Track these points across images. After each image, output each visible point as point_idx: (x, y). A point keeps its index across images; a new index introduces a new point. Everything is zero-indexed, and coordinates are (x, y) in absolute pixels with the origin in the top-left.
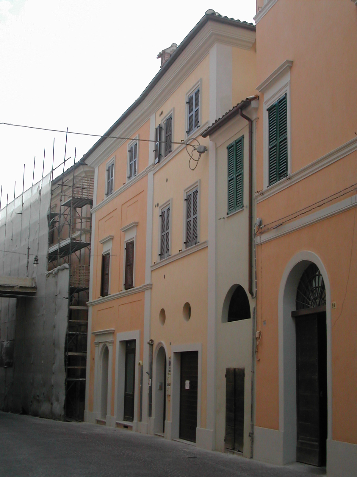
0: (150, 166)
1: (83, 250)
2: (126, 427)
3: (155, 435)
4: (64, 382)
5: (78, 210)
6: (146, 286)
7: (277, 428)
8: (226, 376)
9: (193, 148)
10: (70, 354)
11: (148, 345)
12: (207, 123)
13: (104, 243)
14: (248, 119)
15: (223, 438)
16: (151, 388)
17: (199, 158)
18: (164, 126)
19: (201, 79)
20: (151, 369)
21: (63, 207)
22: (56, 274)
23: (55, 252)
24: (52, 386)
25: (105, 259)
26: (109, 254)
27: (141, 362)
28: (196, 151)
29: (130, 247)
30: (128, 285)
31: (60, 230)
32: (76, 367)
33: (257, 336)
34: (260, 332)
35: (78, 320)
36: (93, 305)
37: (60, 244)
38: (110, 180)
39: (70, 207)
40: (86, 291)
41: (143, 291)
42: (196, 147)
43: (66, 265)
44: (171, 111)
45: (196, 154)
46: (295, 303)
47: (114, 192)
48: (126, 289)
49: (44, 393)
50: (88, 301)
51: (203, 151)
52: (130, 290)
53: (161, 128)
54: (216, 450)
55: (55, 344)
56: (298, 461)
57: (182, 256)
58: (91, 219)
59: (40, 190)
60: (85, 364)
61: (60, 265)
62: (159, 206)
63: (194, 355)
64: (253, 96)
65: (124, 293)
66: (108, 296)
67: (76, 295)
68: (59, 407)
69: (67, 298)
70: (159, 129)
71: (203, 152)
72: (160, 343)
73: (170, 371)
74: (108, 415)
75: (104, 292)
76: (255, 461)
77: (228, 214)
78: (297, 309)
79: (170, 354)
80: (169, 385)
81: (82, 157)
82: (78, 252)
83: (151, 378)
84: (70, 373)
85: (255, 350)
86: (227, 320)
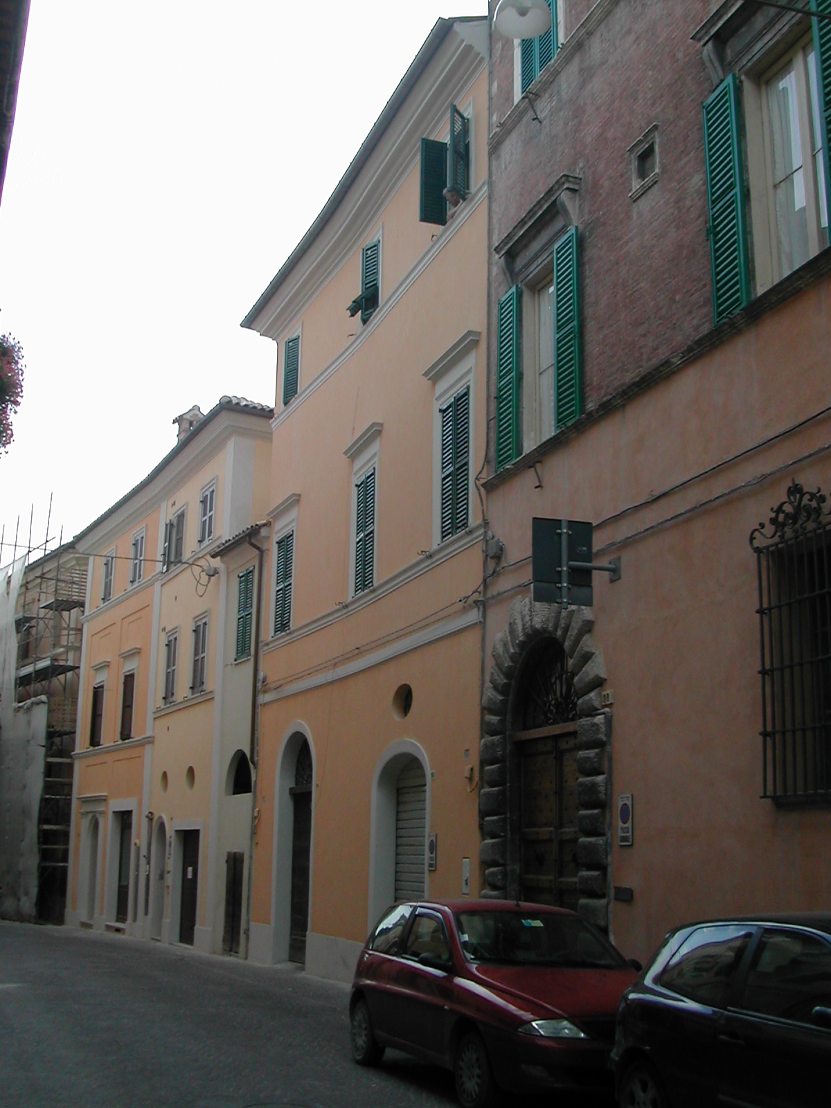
0: (157, 574)
1: (69, 674)
2: (118, 930)
3: (153, 939)
4: (36, 867)
5: (65, 614)
6: (146, 738)
7: (269, 924)
8: (227, 861)
9: (201, 569)
10: (46, 827)
11: (147, 819)
12: (219, 537)
13: (99, 668)
14: (258, 548)
15: (221, 939)
16: (148, 876)
17: (208, 582)
18: (175, 524)
19: (217, 476)
20: (149, 851)
21: (43, 610)
22: (29, 709)
23: (28, 676)
24: (20, 873)
25: (98, 693)
26: (102, 687)
27: (137, 841)
28: (204, 573)
29: (129, 680)
30: (125, 734)
31: (38, 640)
32: (54, 847)
33: (256, 815)
34: (259, 811)
35: (60, 778)
36: (80, 758)
37: (35, 665)
38: (108, 580)
39: (52, 610)
40: (71, 735)
41: (143, 745)
42: (205, 568)
43: (44, 698)
44: (183, 506)
45: (204, 578)
46: (294, 778)
47: (113, 597)
48: (123, 739)
49: (8, 884)
50: (74, 751)
51: (213, 573)
52: (127, 741)
53: (172, 525)
54: (214, 953)
55: (25, 812)
56: (290, 960)
57: (187, 706)
58: (81, 630)
59: (10, 577)
60: (67, 842)
61: (35, 697)
62: (167, 631)
63: (195, 833)
64: (264, 522)
65: (120, 745)
66: (99, 747)
67: (57, 740)
68: (28, 903)
69: (43, 746)
70: (170, 526)
71: (213, 575)
72: (160, 818)
73: (170, 854)
74: (96, 915)
75: (94, 740)
76: (249, 962)
77: (236, 660)
78: (296, 785)
79: (170, 832)
80: (169, 872)
81: (72, 539)
82: (62, 677)
83: (149, 863)
84: (45, 855)
85: (254, 831)
86: (232, 792)
